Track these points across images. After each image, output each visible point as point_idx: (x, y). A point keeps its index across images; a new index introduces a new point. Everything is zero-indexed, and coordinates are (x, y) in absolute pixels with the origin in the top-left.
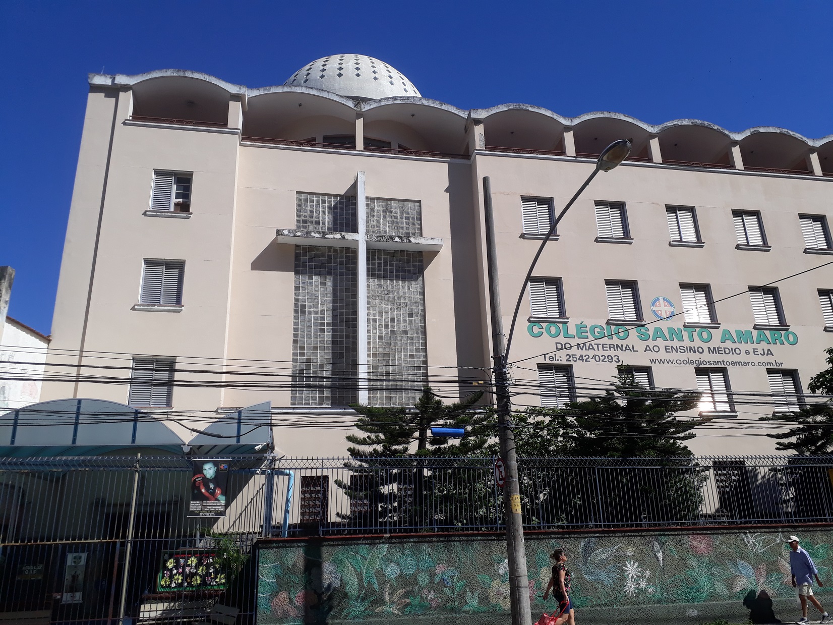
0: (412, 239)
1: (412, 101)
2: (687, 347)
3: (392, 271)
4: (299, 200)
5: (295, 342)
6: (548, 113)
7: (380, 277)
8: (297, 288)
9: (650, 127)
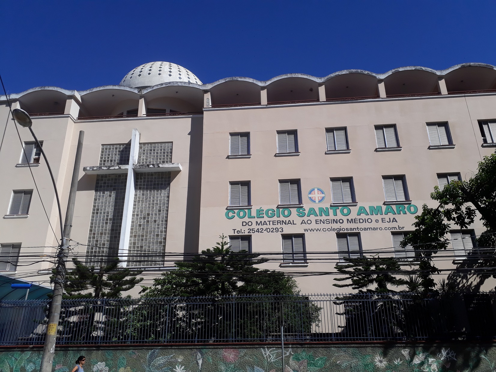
0: (160, 165)
1: (172, 84)
2: (331, 220)
3: (151, 185)
4: (103, 149)
5: (91, 231)
6: (251, 80)
7: (143, 189)
8: (95, 200)
9: (319, 79)
